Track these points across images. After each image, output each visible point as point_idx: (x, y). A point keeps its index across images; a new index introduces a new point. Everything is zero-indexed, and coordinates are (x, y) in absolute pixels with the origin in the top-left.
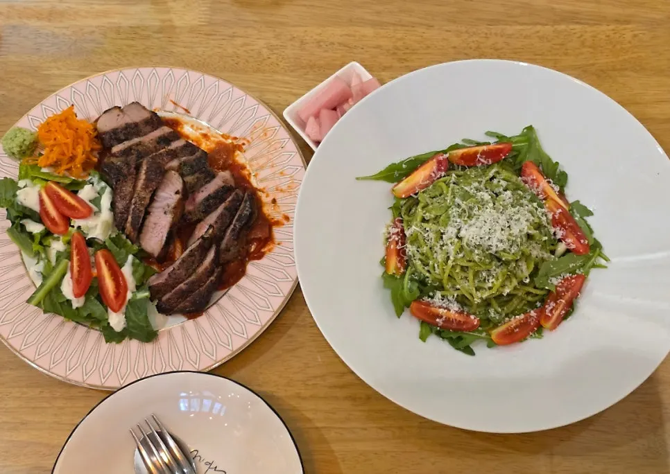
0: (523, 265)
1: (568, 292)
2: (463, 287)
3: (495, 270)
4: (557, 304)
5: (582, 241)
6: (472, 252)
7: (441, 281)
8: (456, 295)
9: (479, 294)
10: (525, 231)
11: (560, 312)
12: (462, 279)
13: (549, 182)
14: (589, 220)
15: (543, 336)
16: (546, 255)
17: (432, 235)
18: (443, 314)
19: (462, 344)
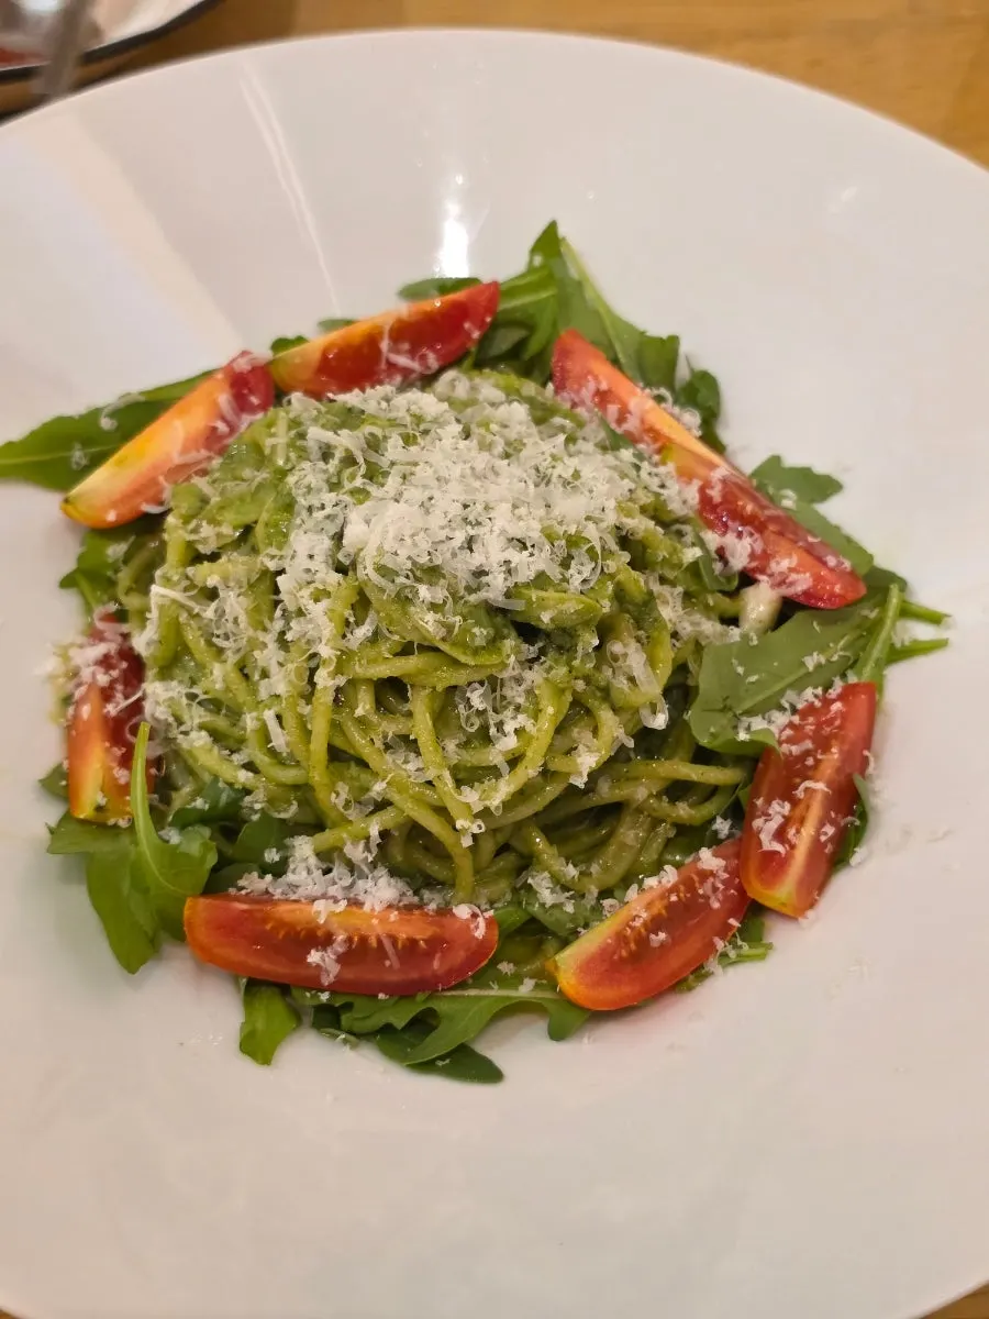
0: (631, 655)
1: (826, 749)
2: (401, 787)
3: (519, 681)
4: (795, 803)
5: (831, 561)
6: (404, 600)
7: (303, 791)
8: (374, 831)
9: (471, 796)
10: (611, 518)
11: (818, 833)
12: (387, 747)
13: (660, 399)
14: (833, 510)
15: (769, 947)
16: (710, 627)
17: (235, 603)
18: (334, 927)
19: (438, 1043)
